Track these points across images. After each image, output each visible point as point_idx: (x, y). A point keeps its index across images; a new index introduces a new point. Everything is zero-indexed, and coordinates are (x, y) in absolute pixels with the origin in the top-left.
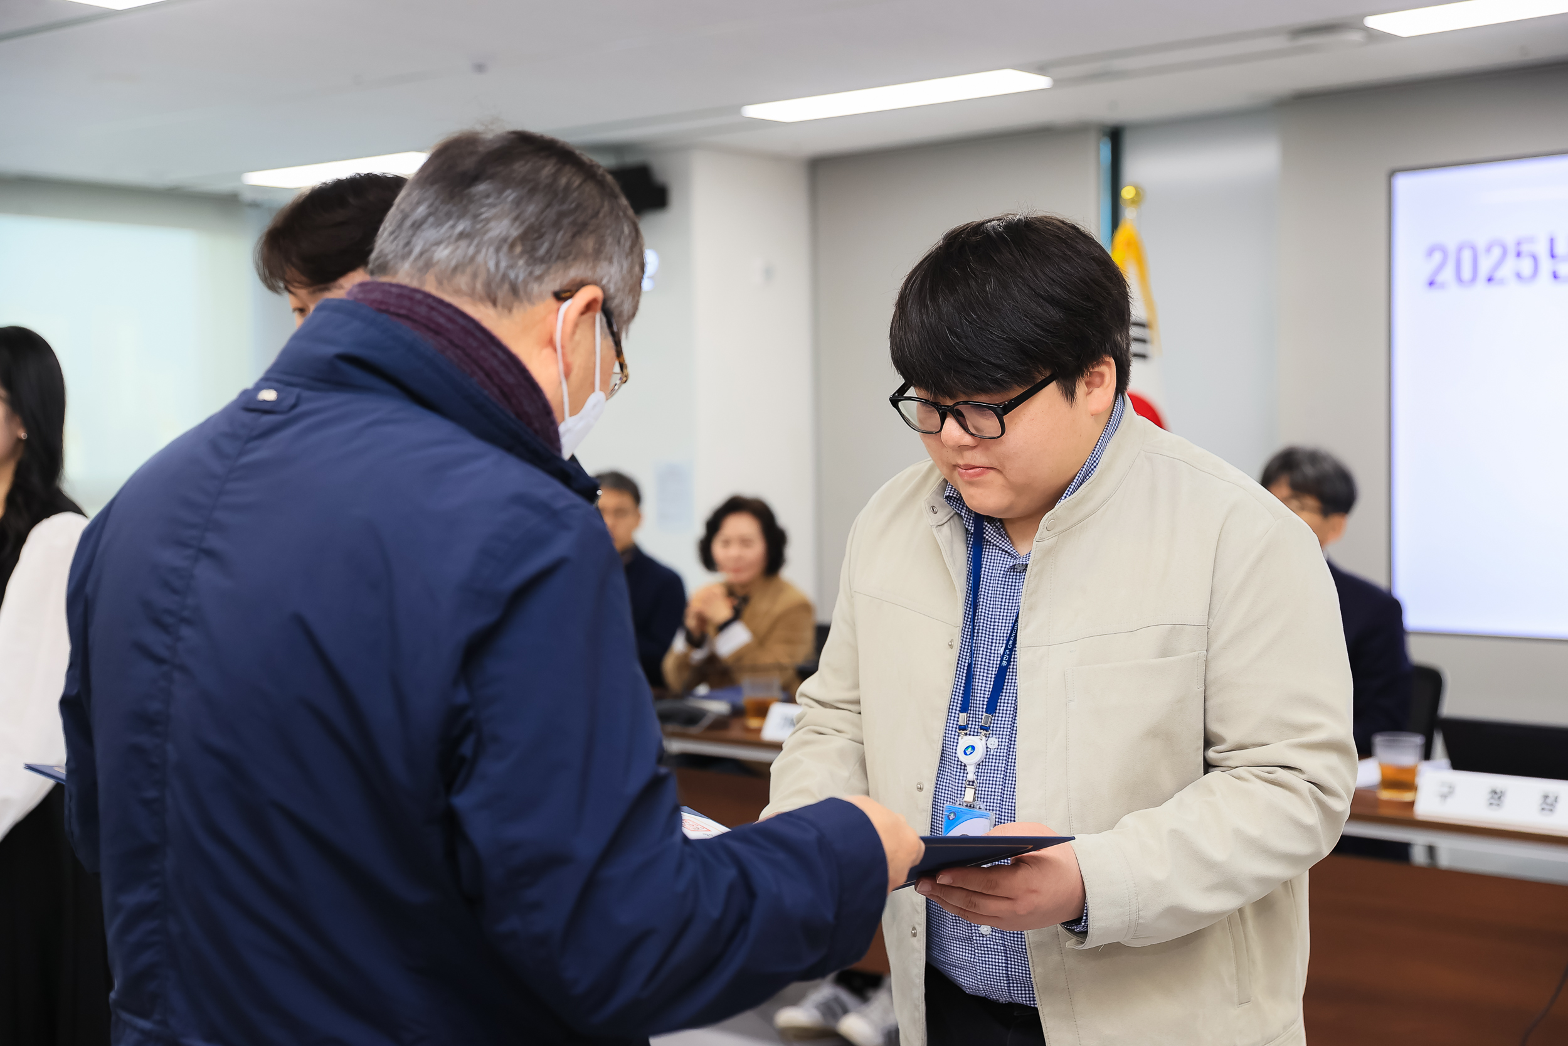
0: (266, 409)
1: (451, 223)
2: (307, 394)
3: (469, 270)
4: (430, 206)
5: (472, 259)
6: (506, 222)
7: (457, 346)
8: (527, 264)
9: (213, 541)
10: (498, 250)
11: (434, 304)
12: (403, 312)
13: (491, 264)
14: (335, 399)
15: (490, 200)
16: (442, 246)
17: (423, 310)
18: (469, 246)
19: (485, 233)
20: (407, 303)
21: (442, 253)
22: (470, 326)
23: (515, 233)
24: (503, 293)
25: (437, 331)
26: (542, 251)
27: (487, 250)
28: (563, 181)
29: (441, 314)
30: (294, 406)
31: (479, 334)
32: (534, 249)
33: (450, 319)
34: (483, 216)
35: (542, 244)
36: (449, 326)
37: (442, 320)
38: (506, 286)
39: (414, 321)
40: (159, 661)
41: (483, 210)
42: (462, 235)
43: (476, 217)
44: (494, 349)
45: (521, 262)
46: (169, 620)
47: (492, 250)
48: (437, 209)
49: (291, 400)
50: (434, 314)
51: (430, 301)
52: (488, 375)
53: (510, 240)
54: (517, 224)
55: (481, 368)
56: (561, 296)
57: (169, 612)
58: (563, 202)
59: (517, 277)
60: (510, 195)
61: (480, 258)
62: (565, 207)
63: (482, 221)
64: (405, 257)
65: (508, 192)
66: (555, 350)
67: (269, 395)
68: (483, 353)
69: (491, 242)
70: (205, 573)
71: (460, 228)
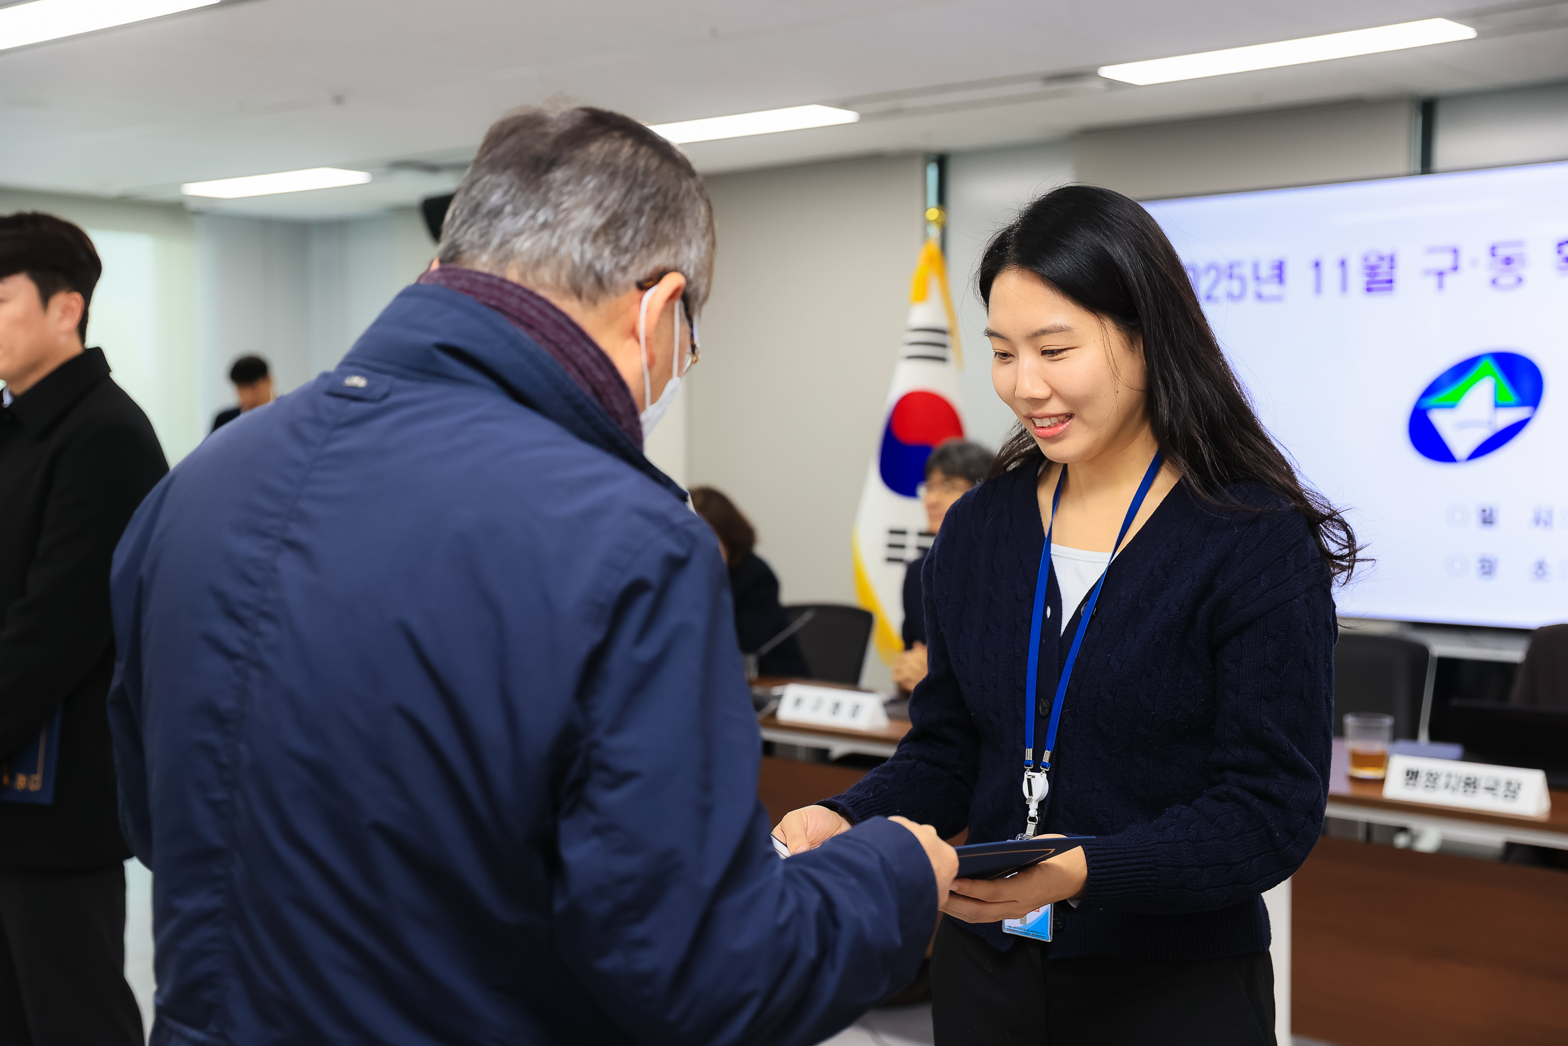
0: (354, 396)
1: (530, 212)
2: (399, 383)
3: (553, 262)
4: (506, 193)
5: (556, 250)
6: (588, 210)
7: (550, 341)
8: (613, 254)
9: (298, 532)
10: (582, 241)
11: (525, 296)
12: (493, 302)
13: (576, 257)
14: (434, 392)
15: (570, 188)
16: (523, 238)
17: (514, 302)
18: (552, 236)
19: (568, 223)
20: (496, 293)
21: (524, 244)
22: (562, 320)
23: (599, 222)
24: (588, 284)
25: (530, 326)
26: (626, 240)
27: (571, 240)
28: (641, 163)
29: (533, 306)
30: (386, 396)
31: (570, 329)
32: (618, 239)
33: (541, 312)
34: (565, 206)
35: (626, 232)
36: (540, 318)
37: (534, 313)
38: (591, 279)
39: (505, 313)
40: (231, 655)
41: (565, 198)
42: (545, 225)
43: (557, 206)
44: (585, 345)
45: (607, 252)
46: (246, 613)
47: (576, 241)
48: (514, 196)
49: (384, 389)
50: (525, 306)
51: (519, 292)
52: (581, 372)
53: (594, 230)
54: (600, 212)
55: (575, 364)
56: (643, 286)
57: (247, 605)
58: (643, 186)
59: (603, 269)
60: (589, 182)
61: (563, 250)
62: (646, 191)
63: (565, 210)
64: (484, 246)
65: (588, 178)
66: (638, 340)
67: (358, 381)
68: (575, 349)
69: (574, 233)
70: (288, 564)
71: (541, 218)
